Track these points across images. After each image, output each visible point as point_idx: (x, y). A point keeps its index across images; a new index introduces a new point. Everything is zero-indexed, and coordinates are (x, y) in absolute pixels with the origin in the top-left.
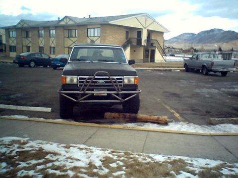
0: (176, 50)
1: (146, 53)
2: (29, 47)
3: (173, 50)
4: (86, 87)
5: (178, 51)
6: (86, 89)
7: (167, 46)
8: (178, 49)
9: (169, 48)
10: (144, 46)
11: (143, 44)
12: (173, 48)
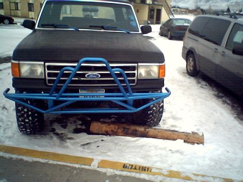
0: (182, 10)
1: (151, 13)
2: (17, 3)
3: (178, 9)
4: (64, 86)
5: (183, 11)
6: (63, 89)
7: (172, 6)
8: (184, 9)
9: (174, 7)
10: (149, 4)
11: (148, 2)
12: (179, 8)
